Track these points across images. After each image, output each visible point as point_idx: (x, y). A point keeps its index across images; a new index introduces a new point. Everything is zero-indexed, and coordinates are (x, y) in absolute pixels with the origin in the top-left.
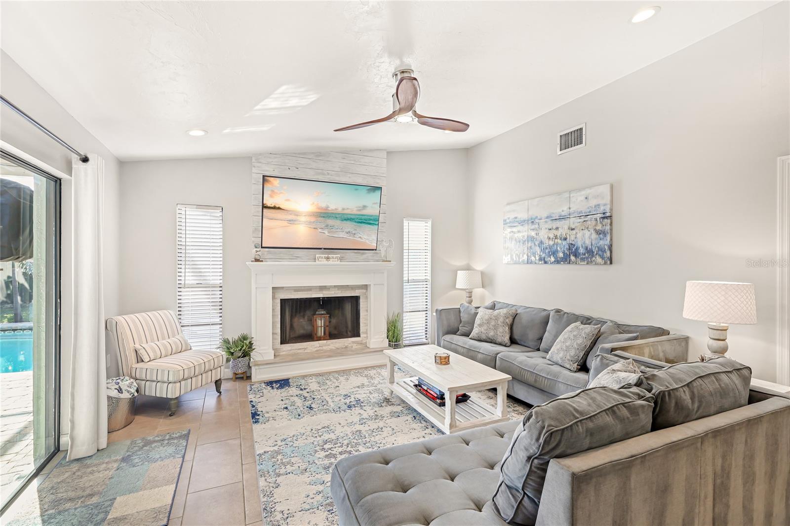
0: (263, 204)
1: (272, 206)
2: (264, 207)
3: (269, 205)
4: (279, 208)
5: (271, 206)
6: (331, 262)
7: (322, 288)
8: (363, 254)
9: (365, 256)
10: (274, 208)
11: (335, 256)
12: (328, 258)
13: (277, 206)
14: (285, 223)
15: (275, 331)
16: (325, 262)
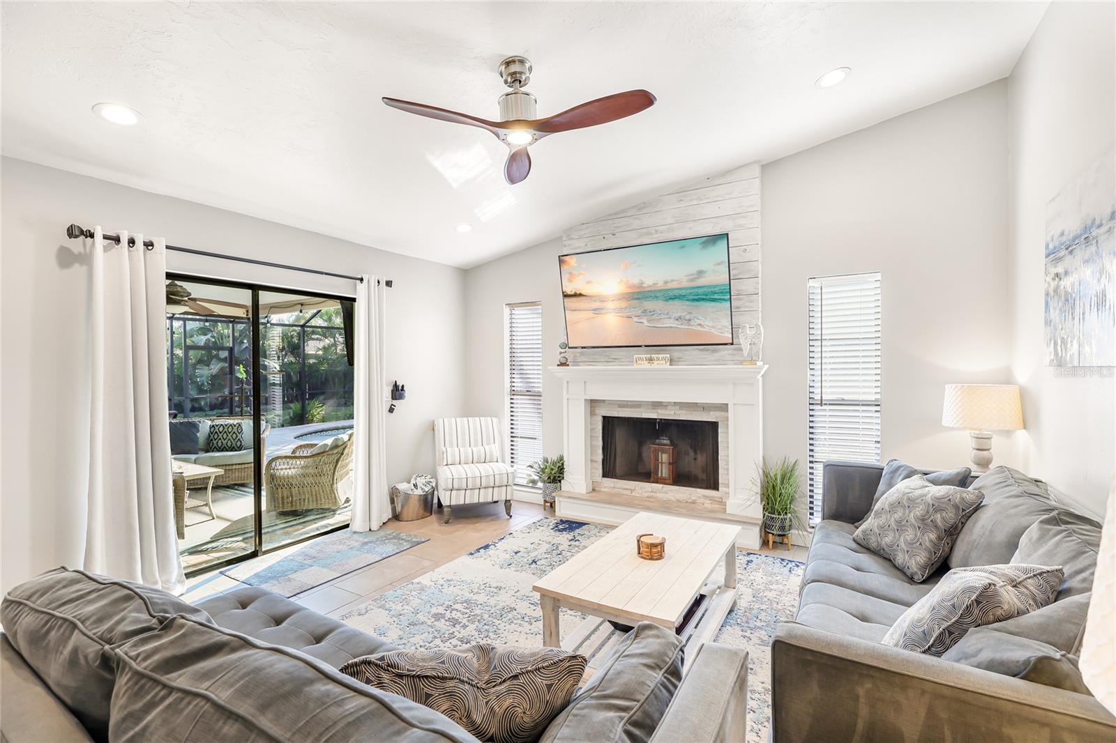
0: (563, 293)
1: (573, 293)
2: (566, 296)
3: (569, 293)
4: (580, 295)
5: (571, 293)
6: (655, 365)
7: (657, 405)
8: (714, 351)
9: (717, 355)
10: (575, 295)
11: (661, 356)
12: (651, 360)
13: (578, 293)
14: (590, 314)
15: (594, 458)
16: (646, 365)
